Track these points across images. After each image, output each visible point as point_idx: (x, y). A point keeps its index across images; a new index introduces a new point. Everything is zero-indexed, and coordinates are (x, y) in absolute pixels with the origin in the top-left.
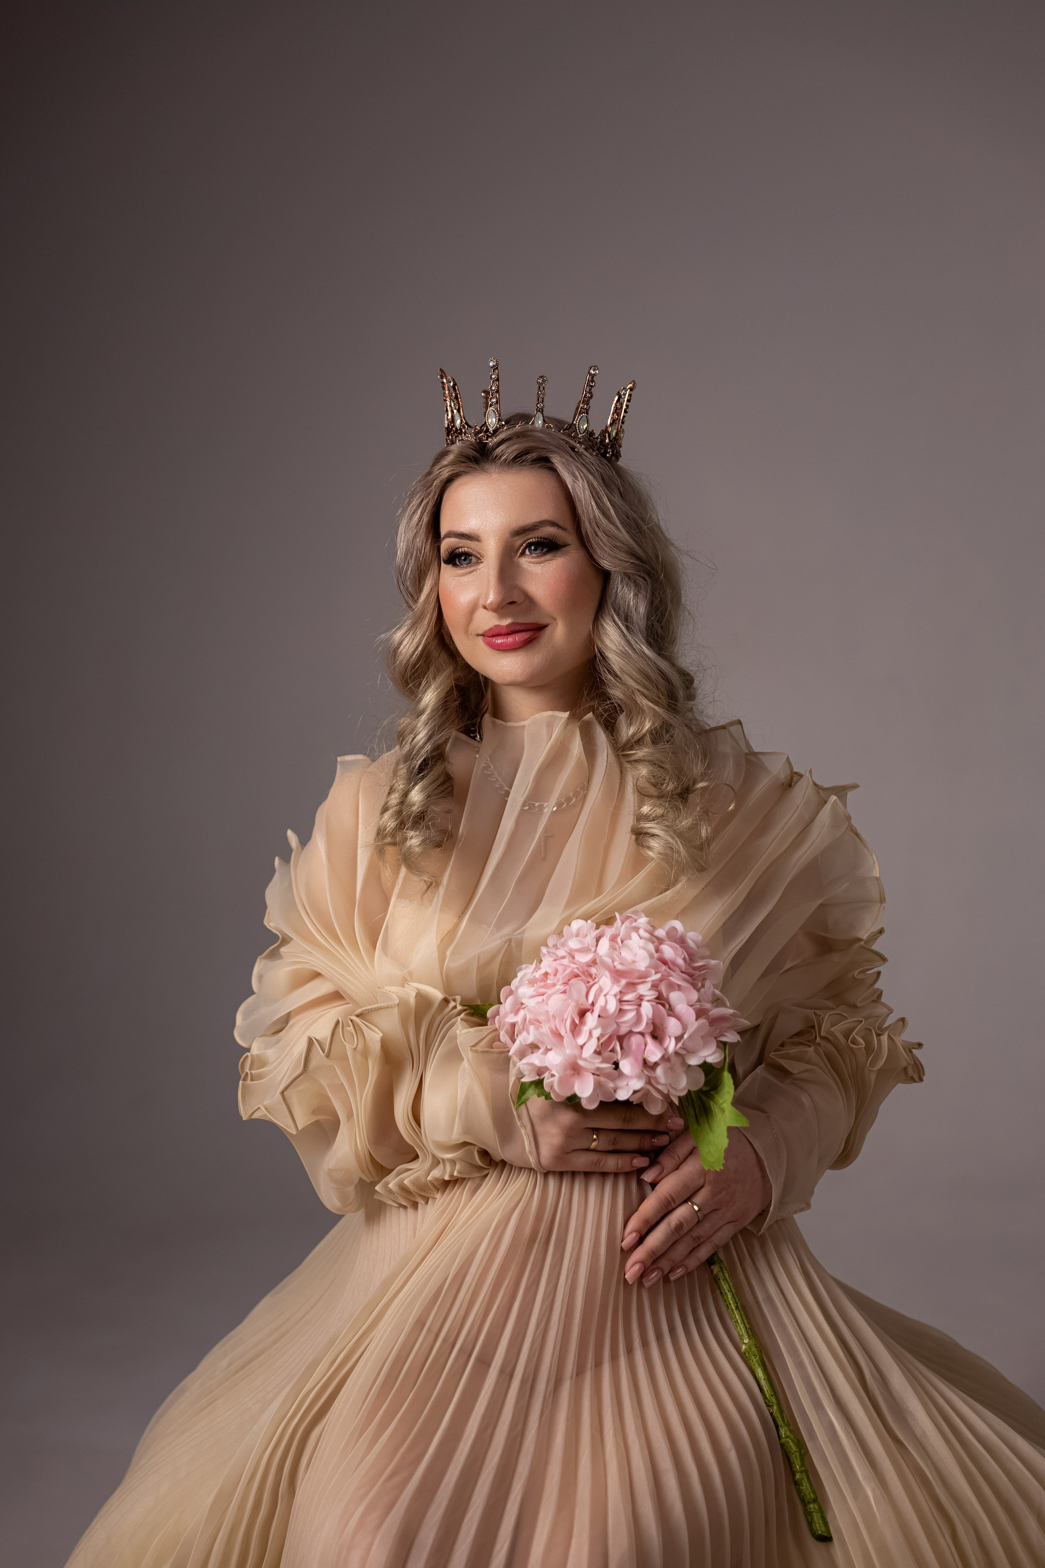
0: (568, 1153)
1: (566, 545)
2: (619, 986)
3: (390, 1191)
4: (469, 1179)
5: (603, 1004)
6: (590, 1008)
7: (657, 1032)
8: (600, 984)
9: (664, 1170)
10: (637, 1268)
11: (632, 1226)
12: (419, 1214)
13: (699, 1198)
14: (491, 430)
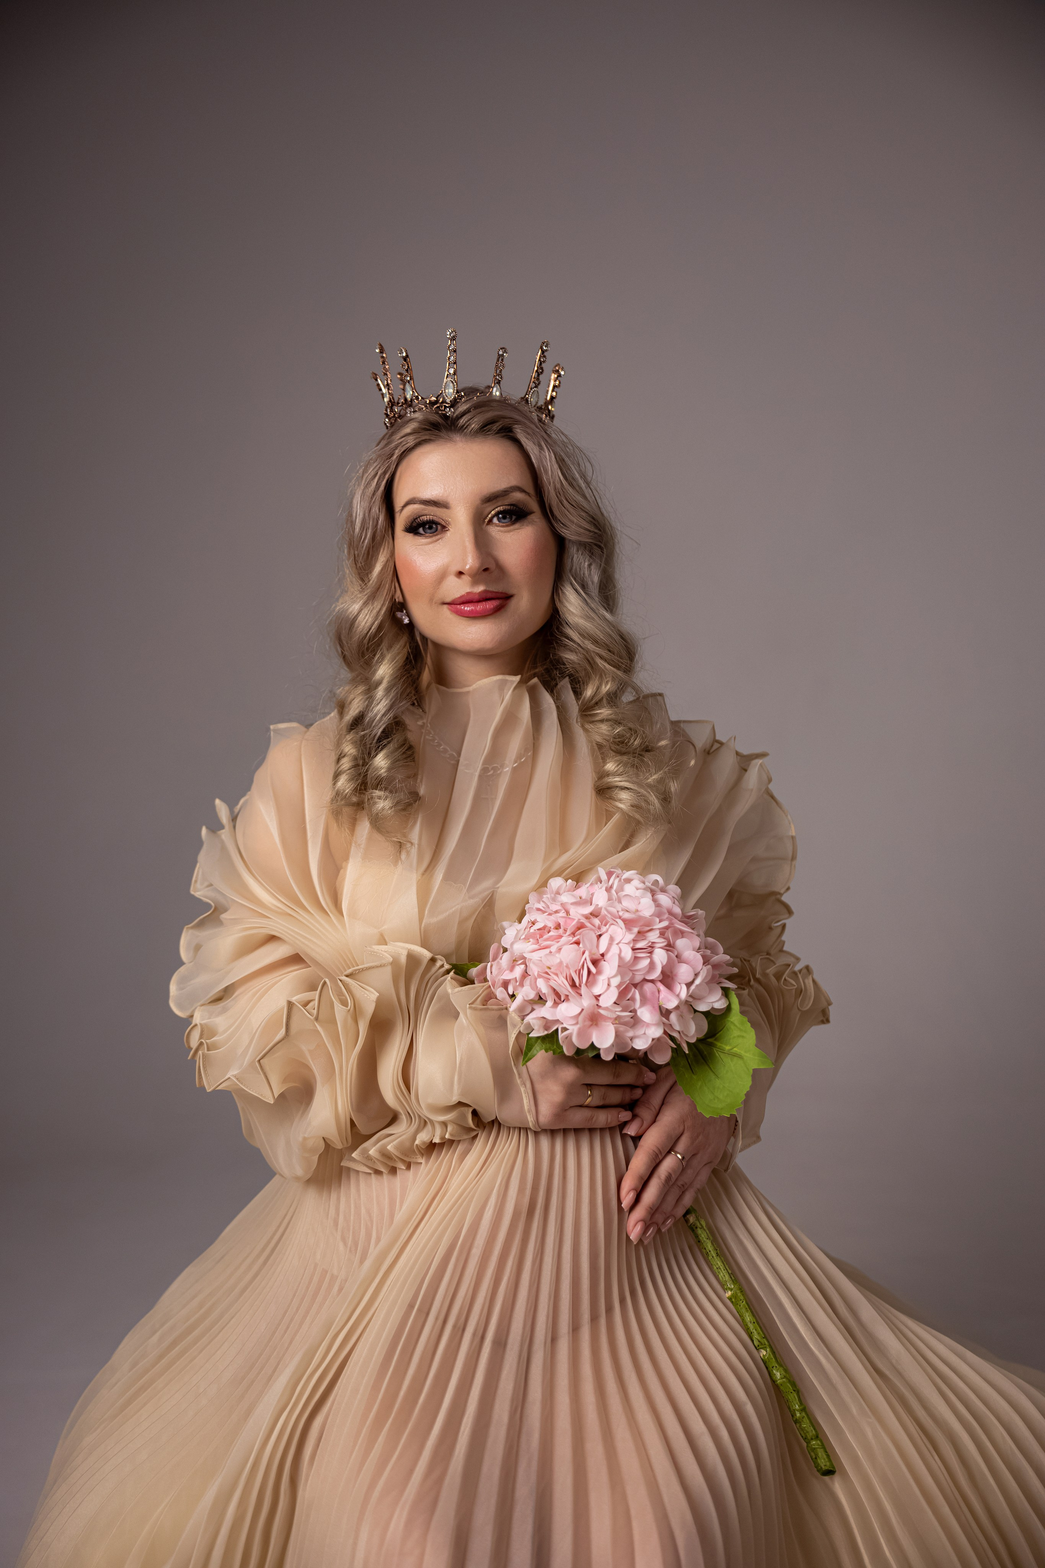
0: (566, 1110)
1: (531, 511)
2: (632, 933)
3: (369, 1158)
4: (459, 1141)
5: (618, 952)
6: (601, 957)
7: (667, 978)
8: (611, 934)
9: (643, 1122)
10: (640, 1227)
11: (628, 1183)
12: (398, 1180)
13: (681, 1146)
14: (448, 401)
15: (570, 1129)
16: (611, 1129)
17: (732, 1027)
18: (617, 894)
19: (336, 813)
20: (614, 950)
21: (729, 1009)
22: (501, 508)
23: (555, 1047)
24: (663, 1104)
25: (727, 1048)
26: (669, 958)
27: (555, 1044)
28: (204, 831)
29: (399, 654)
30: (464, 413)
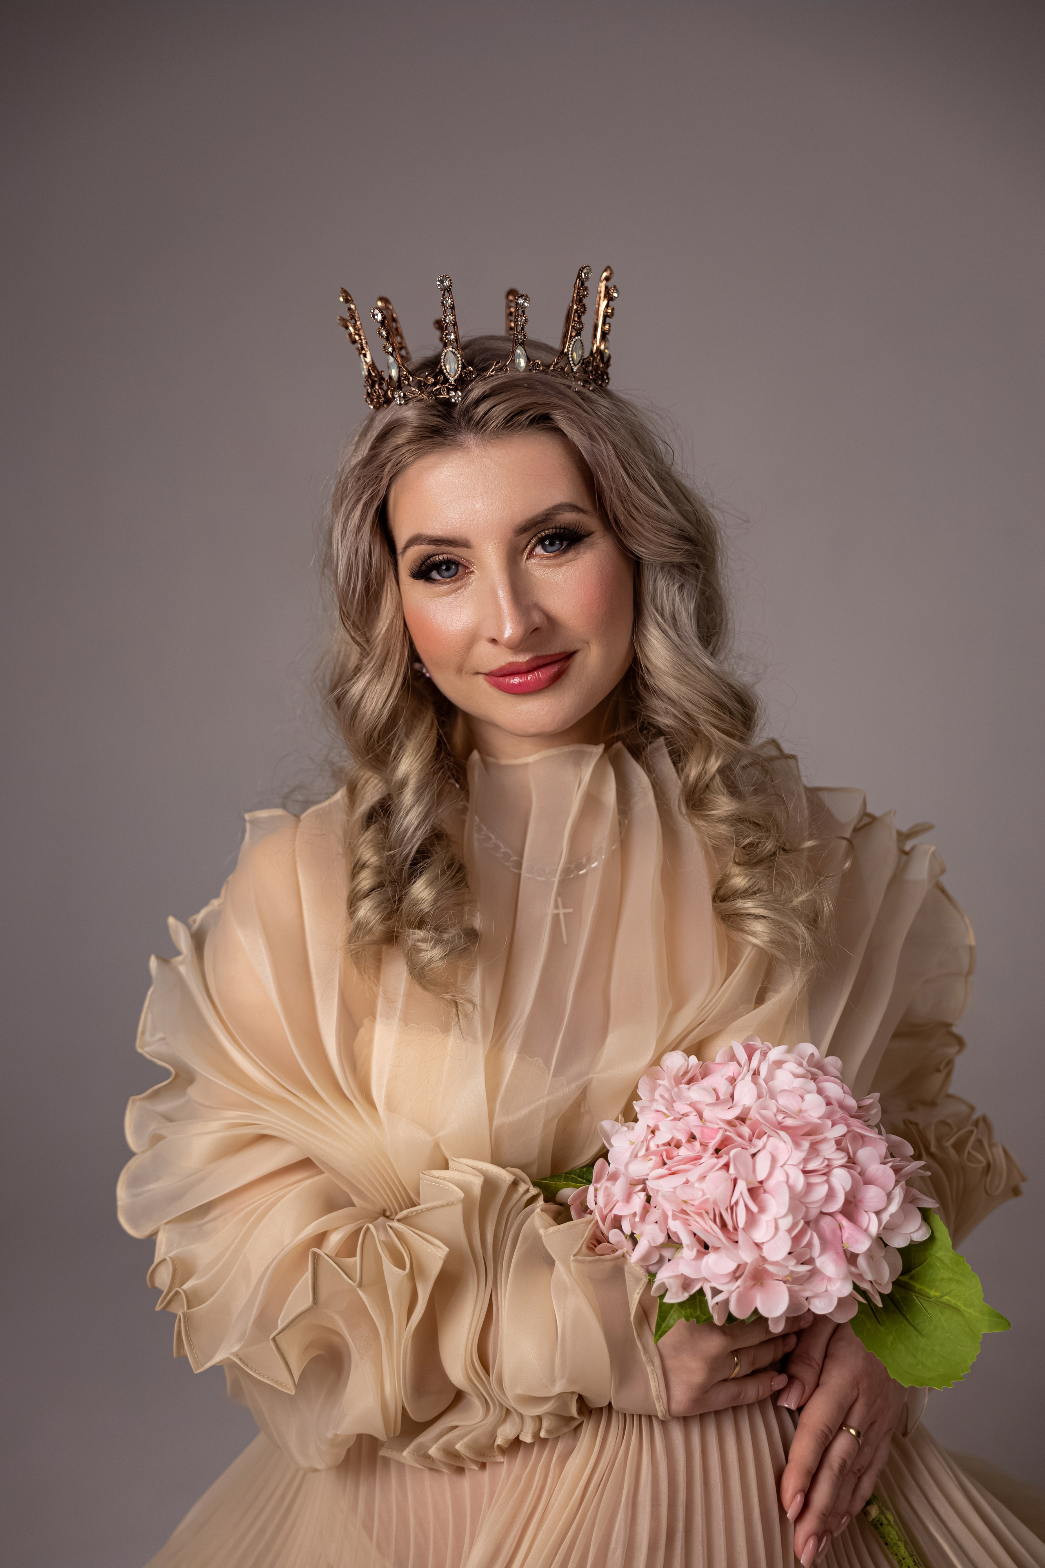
0: (707, 1391)
1: (589, 534)
2: (802, 1151)
3: (426, 1457)
4: (558, 1438)
5: (783, 1178)
6: (758, 1185)
7: (851, 1208)
8: (770, 1150)
9: (805, 1387)
10: (812, 1541)
11: (792, 1482)
12: (466, 1483)
14: (452, 380)
15: (711, 1412)
16: (763, 1403)
17: (938, 1264)
18: (766, 1085)
19: (354, 953)
20: (779, 1176)
21: (932, 1239)
22: (547, 534)
23: (698, 1312)
24: (825, 1356)
25: (933, 1293)
26: (852, 1176)
27: (698, 1308)
28: (153, 963)
30: (478, 402)
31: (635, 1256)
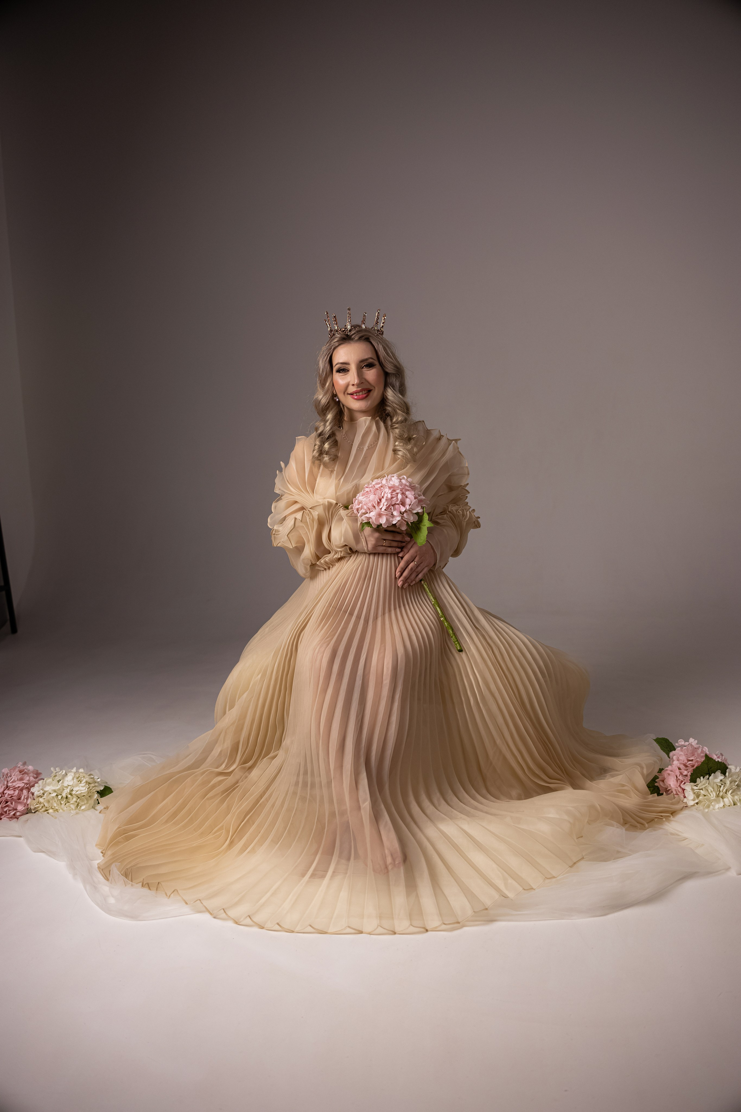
0: (377, 547)
2: (392, 491)
3: (322, 565)
4: (346, 557)
5: (386, 496)
6: (382, 498)
7: (403, 504)
8: (386, 491)
9: (404, 552)
10: (402, 582)
11: (398, 571)
12: (331, 571)
13: (416, 560)
14: (348, 330)
15: (380, 553)
16: (394, 554)
19: (313, 463)
20: (386, 495)
22: (365, 364)
24: (412, 547)
25: (423, 523)
26: (403, 497)
28: (278, 473)
29: (334, 411)
30: (353, 334)
31: (359, 515)
